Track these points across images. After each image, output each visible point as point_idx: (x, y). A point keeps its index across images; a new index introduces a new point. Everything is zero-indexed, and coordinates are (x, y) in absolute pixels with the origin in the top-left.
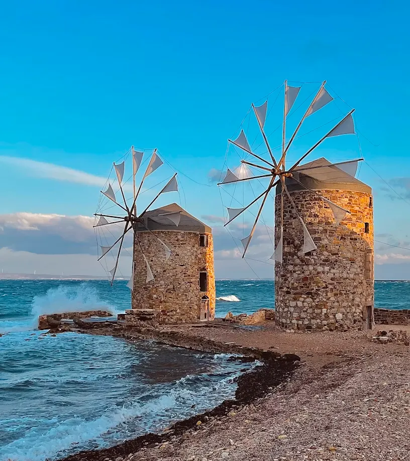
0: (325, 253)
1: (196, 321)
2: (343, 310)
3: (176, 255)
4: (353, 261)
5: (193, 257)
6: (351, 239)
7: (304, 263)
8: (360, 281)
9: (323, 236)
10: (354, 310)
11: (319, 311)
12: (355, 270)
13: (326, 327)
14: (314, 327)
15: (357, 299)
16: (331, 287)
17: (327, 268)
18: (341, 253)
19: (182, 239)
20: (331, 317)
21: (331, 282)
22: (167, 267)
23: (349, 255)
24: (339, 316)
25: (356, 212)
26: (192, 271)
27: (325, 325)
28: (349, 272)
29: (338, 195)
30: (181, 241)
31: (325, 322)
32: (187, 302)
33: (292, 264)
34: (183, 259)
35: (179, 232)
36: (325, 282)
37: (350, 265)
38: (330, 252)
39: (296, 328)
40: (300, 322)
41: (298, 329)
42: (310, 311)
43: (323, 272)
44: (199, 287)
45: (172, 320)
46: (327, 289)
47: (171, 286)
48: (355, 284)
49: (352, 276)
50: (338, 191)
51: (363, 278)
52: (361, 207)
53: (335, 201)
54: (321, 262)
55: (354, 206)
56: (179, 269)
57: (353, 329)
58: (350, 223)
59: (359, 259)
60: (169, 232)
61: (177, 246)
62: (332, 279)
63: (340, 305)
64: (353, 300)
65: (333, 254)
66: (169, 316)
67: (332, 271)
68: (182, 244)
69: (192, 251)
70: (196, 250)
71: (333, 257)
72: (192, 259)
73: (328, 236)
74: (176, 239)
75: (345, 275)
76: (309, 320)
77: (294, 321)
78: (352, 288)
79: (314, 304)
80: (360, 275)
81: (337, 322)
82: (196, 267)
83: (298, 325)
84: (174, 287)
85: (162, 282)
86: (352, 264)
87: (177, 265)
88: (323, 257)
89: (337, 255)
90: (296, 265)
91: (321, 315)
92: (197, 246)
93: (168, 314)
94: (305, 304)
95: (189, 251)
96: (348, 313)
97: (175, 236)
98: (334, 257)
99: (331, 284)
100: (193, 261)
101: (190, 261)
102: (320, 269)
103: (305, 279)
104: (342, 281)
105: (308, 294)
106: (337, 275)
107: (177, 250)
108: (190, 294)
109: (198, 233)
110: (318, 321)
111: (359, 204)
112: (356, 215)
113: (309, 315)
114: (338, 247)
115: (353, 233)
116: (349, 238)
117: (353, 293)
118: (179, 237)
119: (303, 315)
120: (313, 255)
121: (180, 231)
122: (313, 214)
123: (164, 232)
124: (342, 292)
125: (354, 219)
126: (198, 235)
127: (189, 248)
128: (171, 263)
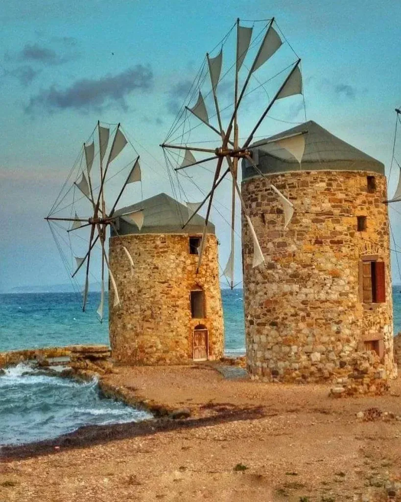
0: (293, 265)
1: (186, 361)
2: (322, 348)
3: (154, 268)
4: (336, 275)
5: (179, 270)
6: (332, 242)
7: (266, 281)
8: (350, 304)
9: (290, 240)
10: (340, 347)
11: (286, 349)
12: (340, 289)
13: (297, 372)
14: (281, 372)
15: (346, 332)
16: (302, 314)
17: (295, 287)
18: (315, 264)
19: (161, 245)
20: (304, 357)
21: (302, 306)
22: (142, 285)
23: (329, 266)
24: (316, 356)
25: (340, 201)
26: (178, 289)
27: (296, 370)
28: (329, 291)
29: (309, 179)
30: (161, 248)
31: (297, 366)
32: (171, 334)
33: (254, 282)
34: (165, 274)
35: (158, 236)
36: (295, 307)
37: (331, 281)
38: (300, 262)
39: (260, 373)
40: (265, 365)
41: (263, 374)
42: (276, 348)
43: (291, 293)
44: (189, 312)
45: (152, 360)
46: (298, 317)
47: (148, 313)
48: (341, 308)
49: (334, 296)
50: (308, 173)
51: (355, 300)
52: (349, 193)
53: (305, 188)
54: (288, 277)
55: (336, 192)
56: (159, 288)
57: (339, 375)
58: (330, 219)
59: (348, 271)
60: (143, 236)
61: (156, 255)
62: (304, 303)
63: (317, 340)
64: (338, 332)
65: (304, 266)
66: (147, 353)
67: (304, 290)
68: (162, 252)
69: (177, 261)
70: (183, 259)
71: (303, 271)
72: (178, 273)
73: (295, 240)
74: (153, 245)
75: (323, 296)
76: (276, 362)
77: (259, 364)
78: (336, 315)
79: (280, 339)
80: (351, 296)
81: (313, 365)
82: (185, 283)
83: (262, 367)
84: (152, 312)
85: (137, 307)
86: (336, 279)
87: (157, 283)
88: (290, 271)
89: (310, 268)
90: (258, 283)
91: (290, 355)
92: (184, 253)
93: (146, 351)
94: (270, 338)
95: (172, 261)
96: (330, 351)
97: (152, 242)
98: (306, 270)
99: (302, 310)
100: (180, 276)
101: (174, 276)
102: (286, 288)
103: (268, 302)
104: (318, 304)
105: (273, 324)
106: (311, 297)
107: (156, 261)
108: (175, 324)
109: (186, 235)
110: (287, 363)
111: (346, 190)
112: (341, 206)
113: (274, 354)
114: (310, 255)
115: (334, 233)
116: (328, 241)
117: (338, 323)
118: (158, 243)
119: (268, 355)
120: (277, 268)
121: (159, 234)
122: (275, 208)
123: (138, 236)
124: (320, 321)
125: (337, 211)
126: (185, 238)
127: (172, 257)
128: (148, 279)
